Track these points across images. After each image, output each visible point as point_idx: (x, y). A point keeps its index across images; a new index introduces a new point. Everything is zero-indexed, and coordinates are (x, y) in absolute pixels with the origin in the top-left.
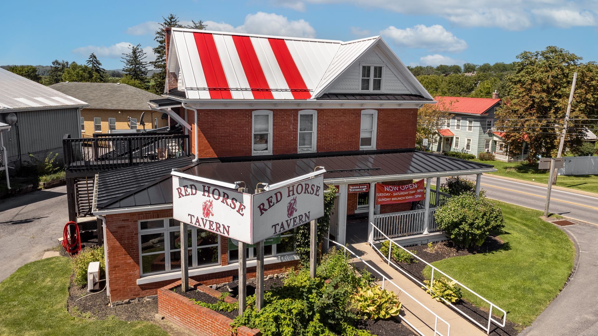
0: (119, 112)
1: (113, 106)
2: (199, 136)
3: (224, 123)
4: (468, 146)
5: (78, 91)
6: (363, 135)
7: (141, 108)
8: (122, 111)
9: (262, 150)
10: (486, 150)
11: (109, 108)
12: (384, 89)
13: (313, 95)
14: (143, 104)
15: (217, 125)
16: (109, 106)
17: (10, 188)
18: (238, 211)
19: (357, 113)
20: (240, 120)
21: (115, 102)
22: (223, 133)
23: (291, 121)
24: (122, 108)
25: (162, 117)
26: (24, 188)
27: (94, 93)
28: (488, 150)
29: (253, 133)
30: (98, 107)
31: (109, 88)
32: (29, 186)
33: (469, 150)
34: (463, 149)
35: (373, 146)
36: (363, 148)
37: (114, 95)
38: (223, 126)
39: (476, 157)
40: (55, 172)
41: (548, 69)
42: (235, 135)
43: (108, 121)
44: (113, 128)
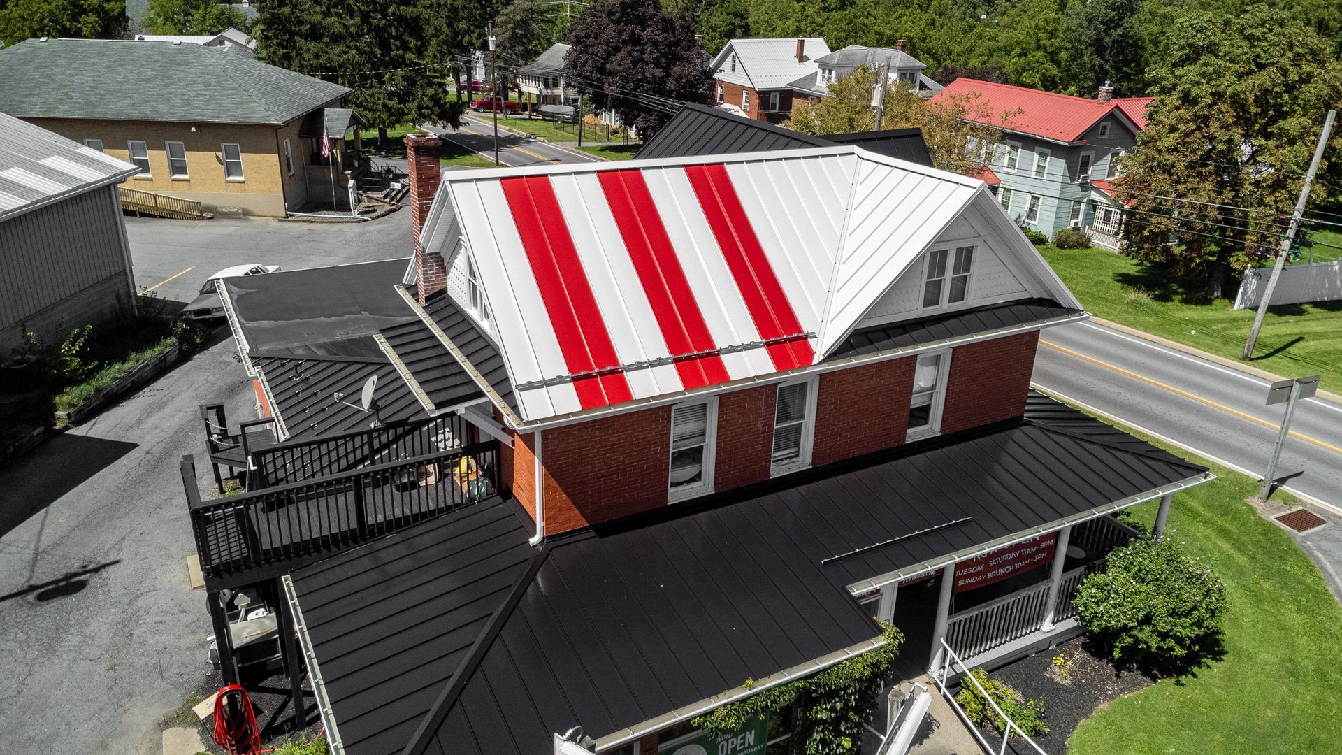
0: (193, 129)
1: (172, 111)
2: (546, 488)
3: (606, 446)
4: (1032, 212)
5: (75, 65)
6: (916, 402)
7: (248, 118)
8: (199, 125)
9: (690, 483)
10: (1073, 221)
11: (166, 118)
12: (974, 299)
13: (821, 347)
14: (252, 105)
15: (588, 454)
16: (164, 112)
20: (641, 431)
21: (176, 100)
22: (603, 469)
23: (761, 409)
24: (199, 119)
25: (301, 131)
26: (24, 441)
27: (118, 73)
28: (1076, 223)
29: (671, 450)
30: (136, 115)
31: (156, 57)
32: (35, 433)
33: (1032, 222)
34: (1019, 217)
36: (915, 434)
37: (171, 77)
38: (604, 454)
39: (1050, 240)
40: (89, 375)
41: (1253, 67)
42: (630, 467)
43: (165, 150)
44: (179, 168)
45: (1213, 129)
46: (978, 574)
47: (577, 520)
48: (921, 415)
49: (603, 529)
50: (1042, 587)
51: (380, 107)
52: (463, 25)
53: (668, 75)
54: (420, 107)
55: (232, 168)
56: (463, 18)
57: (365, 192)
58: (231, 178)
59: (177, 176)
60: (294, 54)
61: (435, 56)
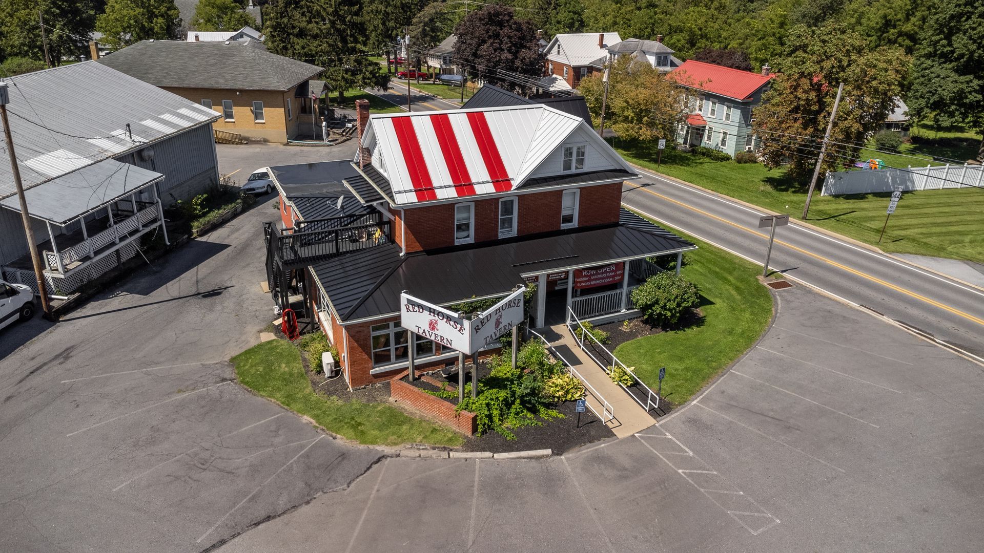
0: (238, 93)
1: (226, 83)
2: (406, 233)
3: (430, 219)
4: (723, 142)
5: (171, 56)
6: (564, 212)
7: (269, 87)
8: (241, 91)
9: (464, 238)
10: (747, 147)
11: (223, 87)
12: (588, 167)
13: (515, 184)
14: (270, 79)
15: (422, 221)
16: (222, 84)
17: (169, 244)
18: (459, 331)
19: (559, 193)
20: (443, 214)
21: (228, 77)
22: (428, 228)
23: (492, 208)
24: (241, 87)
25: (296, 94)
26: (180, 240)
27: (195, 61)
28: (749, 148)
29: (456, 223)
30: (206, 85)
31: (216, 52)
32: (184, 237)
33: (724, 147)
34: (717, 145)
35: (575, 224)
36: (564, 226)
37: (224, 63)
38: (428, 222)
39: (733, 158)
40: (204, 215)
41: (824, 57)
42: (439, 228)
43: (221, 105)
44: (229, 115)
45: (799, 93)
46: (586, 281)
47: (418, 247)
48: (569, 219)
49: (429, 252)
50: (618, 291)
51: (340, 78)
52: (391, 24)
53: (516, 58)
54: (364, 78)
55: (258, 115)
56: (392, 19)
57: (331, 129)
58: (257, 121)
59: (228, 120)
60: (289, 46)
61: (374, 43)
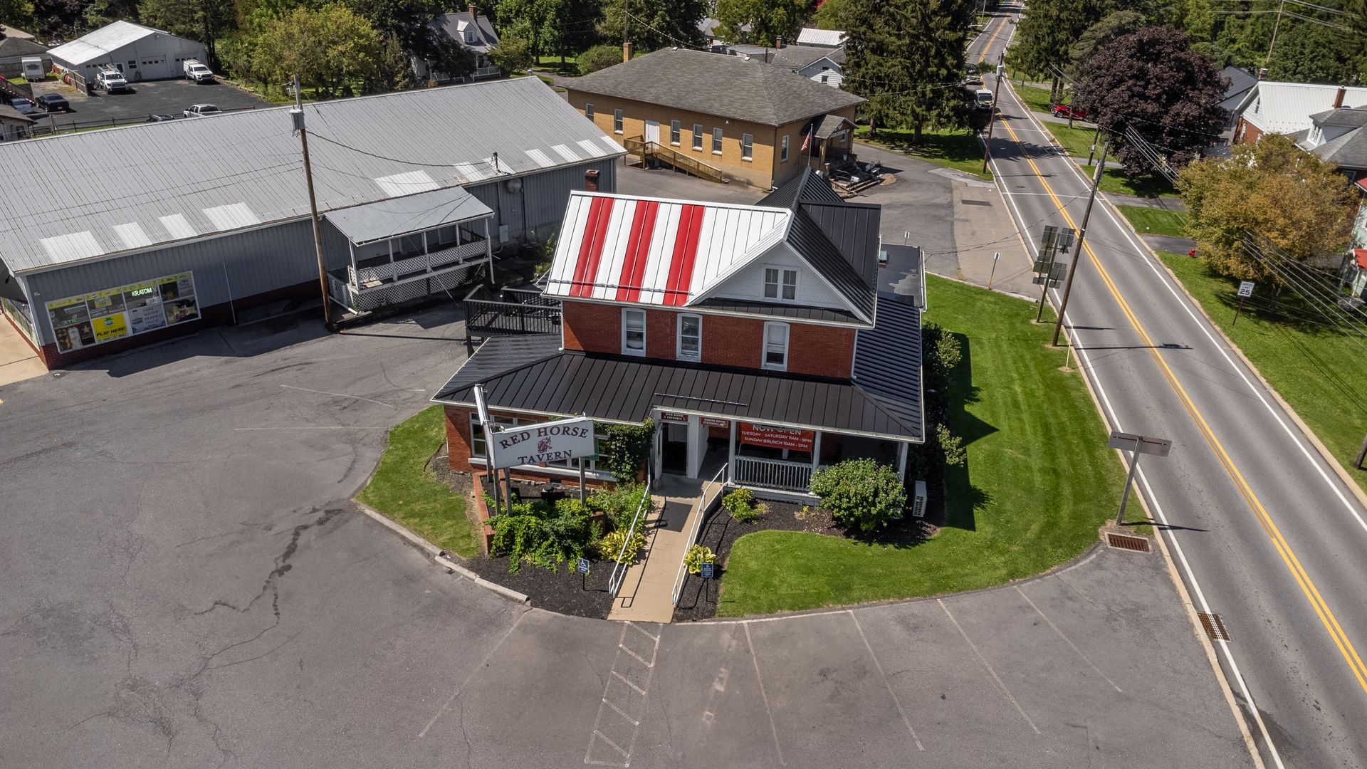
0: (728, 122)
2: (565, 327)
3: (591, 317)
6: (769, 348)
7: (760, 119)
8: (732, 120)
9: (634, 349)
11: (715, 112)
13: (692, 297)
14: (767, 110)
15: (583, 318)
16: (716, 109)
17: (493, 282)
19: (758, 324)
20: (607, 315)
21: (726, 101)
22: (590, 327)
23: (669, 322)
24: (732, 115)
29: (623, 329)
30: (700, 108)
31: (730, 68)
35: (783, 367)
36: (766, 365)
37: (731, 84)
42: (602, 330)
43: (712, 134)
44: (717, 146)
46: (757, 437)
47: (578, 346)
48: (774, 358)
50: (805, 465)
55: (746, 152)
57: (836, 180)
58: (745, 158)
59: (716, 152)
